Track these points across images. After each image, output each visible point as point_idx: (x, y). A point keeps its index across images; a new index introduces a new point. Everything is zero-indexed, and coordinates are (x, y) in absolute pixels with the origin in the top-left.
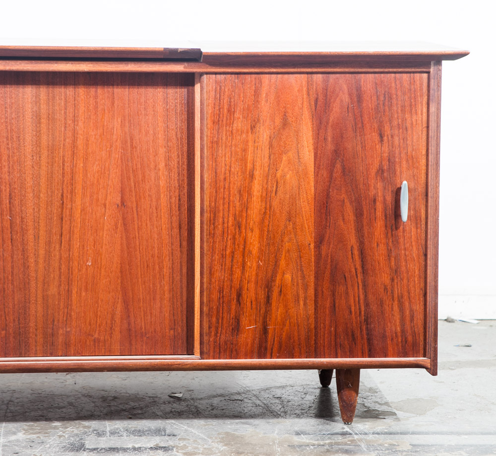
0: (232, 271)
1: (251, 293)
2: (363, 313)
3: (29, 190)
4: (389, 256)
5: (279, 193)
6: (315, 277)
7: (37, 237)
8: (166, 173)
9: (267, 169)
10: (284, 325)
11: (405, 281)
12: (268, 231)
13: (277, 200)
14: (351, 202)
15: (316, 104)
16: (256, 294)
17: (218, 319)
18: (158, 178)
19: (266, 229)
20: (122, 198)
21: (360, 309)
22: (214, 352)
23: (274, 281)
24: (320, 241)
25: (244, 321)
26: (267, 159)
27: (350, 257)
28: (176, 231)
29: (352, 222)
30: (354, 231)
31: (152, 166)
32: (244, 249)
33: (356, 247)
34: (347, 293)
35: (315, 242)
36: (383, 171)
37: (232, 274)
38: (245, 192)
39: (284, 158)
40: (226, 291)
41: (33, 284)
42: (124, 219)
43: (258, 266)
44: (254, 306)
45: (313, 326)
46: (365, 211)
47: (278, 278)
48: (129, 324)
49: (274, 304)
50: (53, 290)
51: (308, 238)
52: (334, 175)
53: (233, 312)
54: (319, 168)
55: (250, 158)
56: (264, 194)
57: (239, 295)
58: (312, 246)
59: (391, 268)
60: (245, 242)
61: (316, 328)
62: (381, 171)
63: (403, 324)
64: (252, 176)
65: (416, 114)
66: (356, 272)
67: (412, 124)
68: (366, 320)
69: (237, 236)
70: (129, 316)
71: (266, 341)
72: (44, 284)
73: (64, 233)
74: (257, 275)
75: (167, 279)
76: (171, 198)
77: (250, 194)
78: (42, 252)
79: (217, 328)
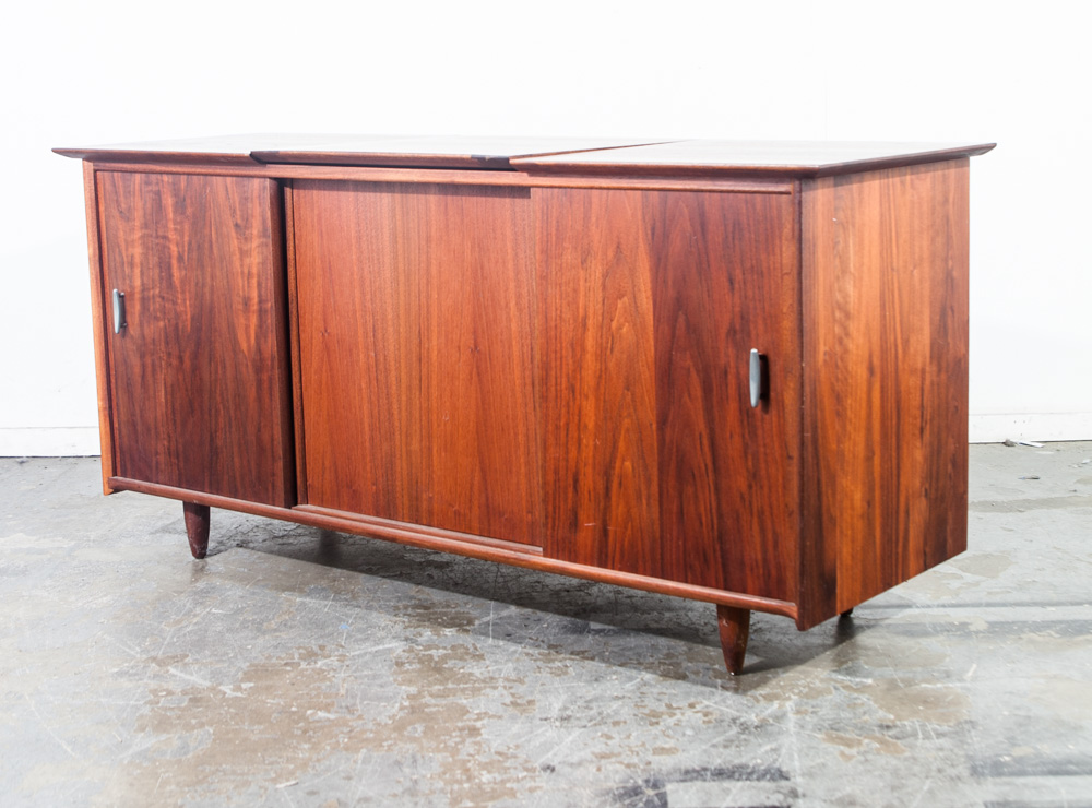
0: (567, 448)
1: (589, 480)
2: (716, 527)
3: (390, 323)
4: (746, 453)
5: (616, 350)
6: (659, 469)
7: (399, 381)
8: (518, 314)
9: (600, 318)
10: (626, 528)
11: (766, 490)
12: (605, 401)
13: (613, 360)
14: (698, 372)
15: (653, 234)
16: (594, 482)
17: (554, 508)
18: (509, 320)
19: (602, 398)
20: (475, 340)
21: (712, 520)
22: (552, 549)
23: (614, 468)
24: (663, 421)
25: (582, 516)
26: (600, 305)
27: (698, 447)
28: (529, 388)
29: (700, 400)
30: (702, 412)
31: (503, 303)
32: (579, 421)
33: (705, 434)
34: (696, 497)
35: (658, 423)
36: (735, 332)
37: (567, 453)
38: (578, 345)
39: (619, 305)
40: (562, 472)
41: (398, 436)
42: (478, 367)
43: (595, 446)
44: (592, 497)
45: (658, 535)
46: (715, 386)
47: (618, 465)
48: (487, 500)
49: (614, 499)
50: (415, 446)
51: (649, 415)
52: (677, 332)
53: (570, 502)
54: (659, 321)
55: (581, 303)
56: (599, 352)
57: (576, 481)
58: (654, 426)
59: (747, 470)
60: (580, 412)
61: (662, 537)
62: (732, 331)
63: (765, 551)
64: (585, 326)
65: (774, 255)
66: (707, 469)
67: (769, 268)
68: (720, 538)
69: (571, 404)
70: (486, 489)
71: (607, 546)
72: (407, 436)
73: (423, 378)
74: (594, 457)
75: (522, 448)
76: (523, 346)
77: (583, 350)
78: (404, 398)
79: (554, 519)
